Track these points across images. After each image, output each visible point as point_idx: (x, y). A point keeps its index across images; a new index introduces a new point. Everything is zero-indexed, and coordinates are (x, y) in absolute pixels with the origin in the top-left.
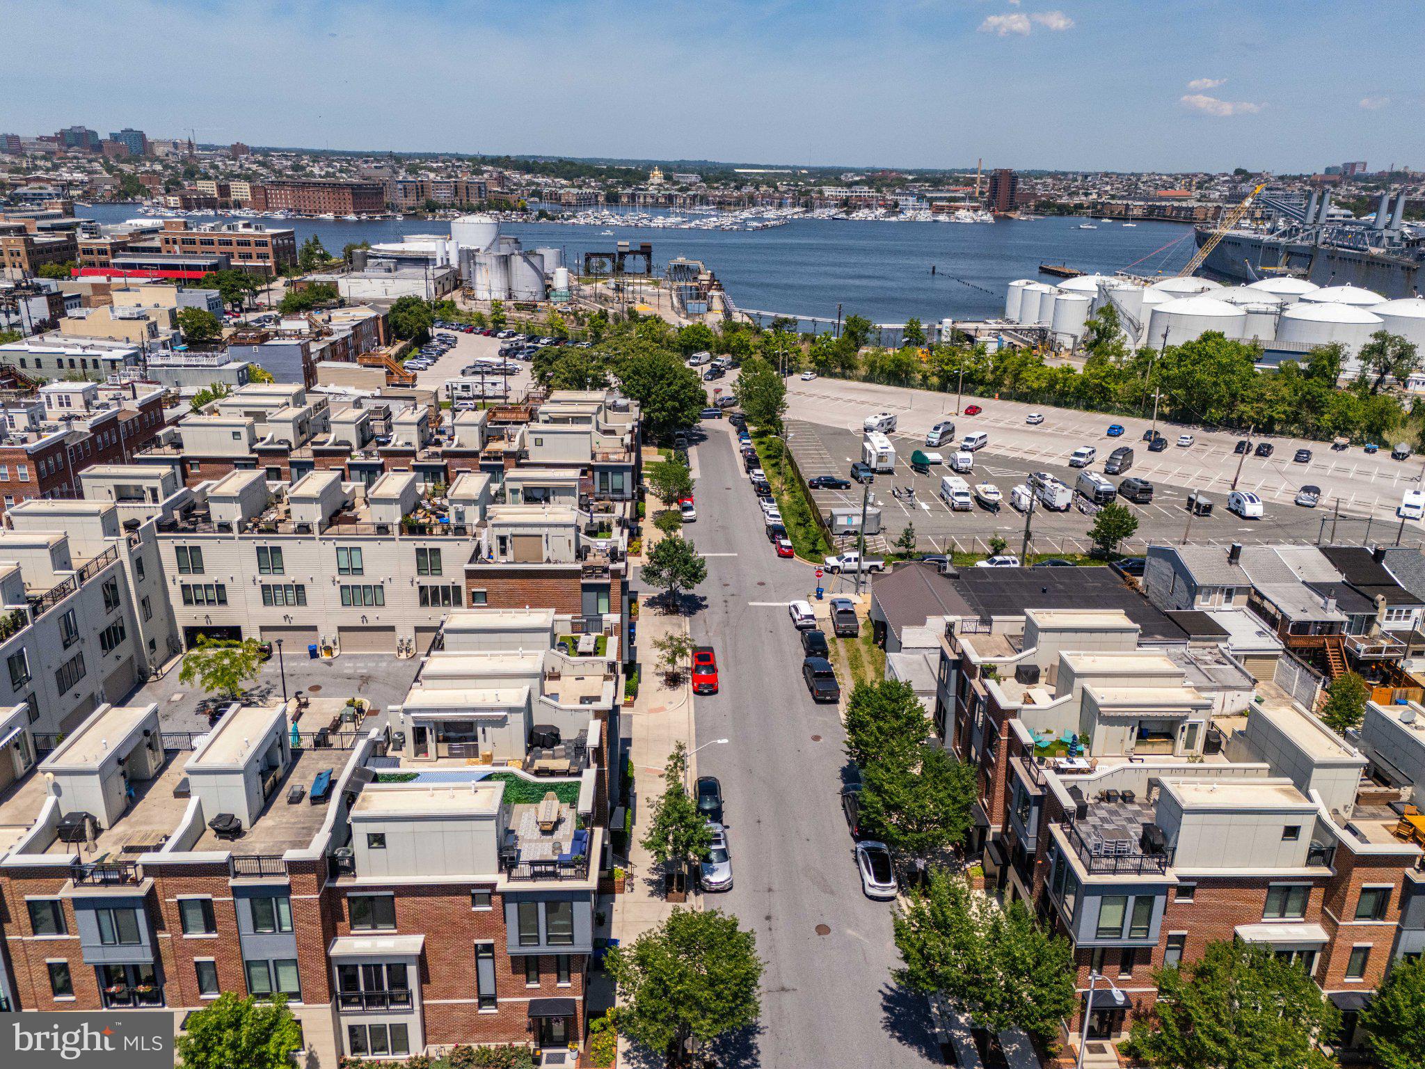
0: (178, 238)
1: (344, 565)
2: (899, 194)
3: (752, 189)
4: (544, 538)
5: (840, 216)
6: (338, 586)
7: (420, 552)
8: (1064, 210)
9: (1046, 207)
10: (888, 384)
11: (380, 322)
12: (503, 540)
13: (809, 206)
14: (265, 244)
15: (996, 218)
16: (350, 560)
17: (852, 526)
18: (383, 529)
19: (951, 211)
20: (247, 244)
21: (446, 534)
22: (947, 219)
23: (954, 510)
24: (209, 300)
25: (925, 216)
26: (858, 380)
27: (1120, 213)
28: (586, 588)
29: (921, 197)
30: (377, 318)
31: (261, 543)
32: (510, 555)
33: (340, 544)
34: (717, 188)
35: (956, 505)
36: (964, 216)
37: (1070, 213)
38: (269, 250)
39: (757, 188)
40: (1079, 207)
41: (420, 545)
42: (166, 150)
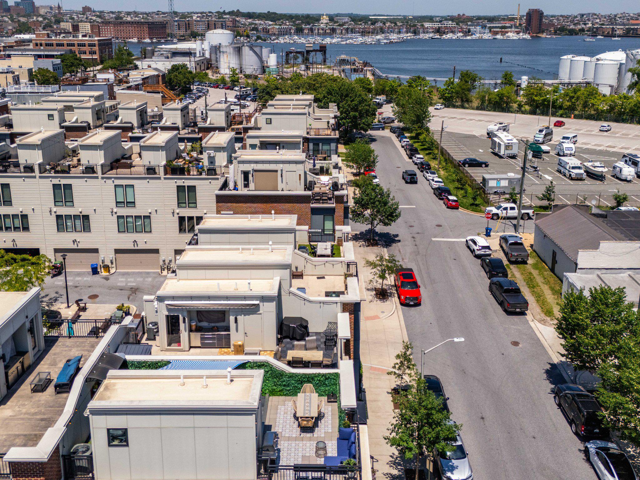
0: (43, 42)
1: (120, 199)
2: (471, 25)
3: (381, 25)
4: (279, 173)
5: (436, 37)
6: (115, 216)
7: (180, 189)
8: (572, 32)
9: (561, 30)
10: (495, 111)
11: (160, 78)
12: (246, 174)
13: (415, 33)
14: (94, 45)
15: (531, 37)
16: (126, 195)
17: (500, 187)
18: (151, 170)
19: (504, 33)
20: (84, 45)
21: (201, 174)
22: (502, 37)
23: (572, 179)
24: (54, 65)
25: (487, 36)
26: (473, 109)
27: (608, 33)
28: (315, 211)
29: (484, 27)
30: (158, 76)
31: (56, 181)
32: (252, 185)
33: (118, 182)
34: (361, 24)
35: (573, 176)
36: (512, 35)
37: (577, 34)
38: (96, 48)
39: (384, 24)
40: (582, 30)
41: (180, 183)
42: (46, 11)
